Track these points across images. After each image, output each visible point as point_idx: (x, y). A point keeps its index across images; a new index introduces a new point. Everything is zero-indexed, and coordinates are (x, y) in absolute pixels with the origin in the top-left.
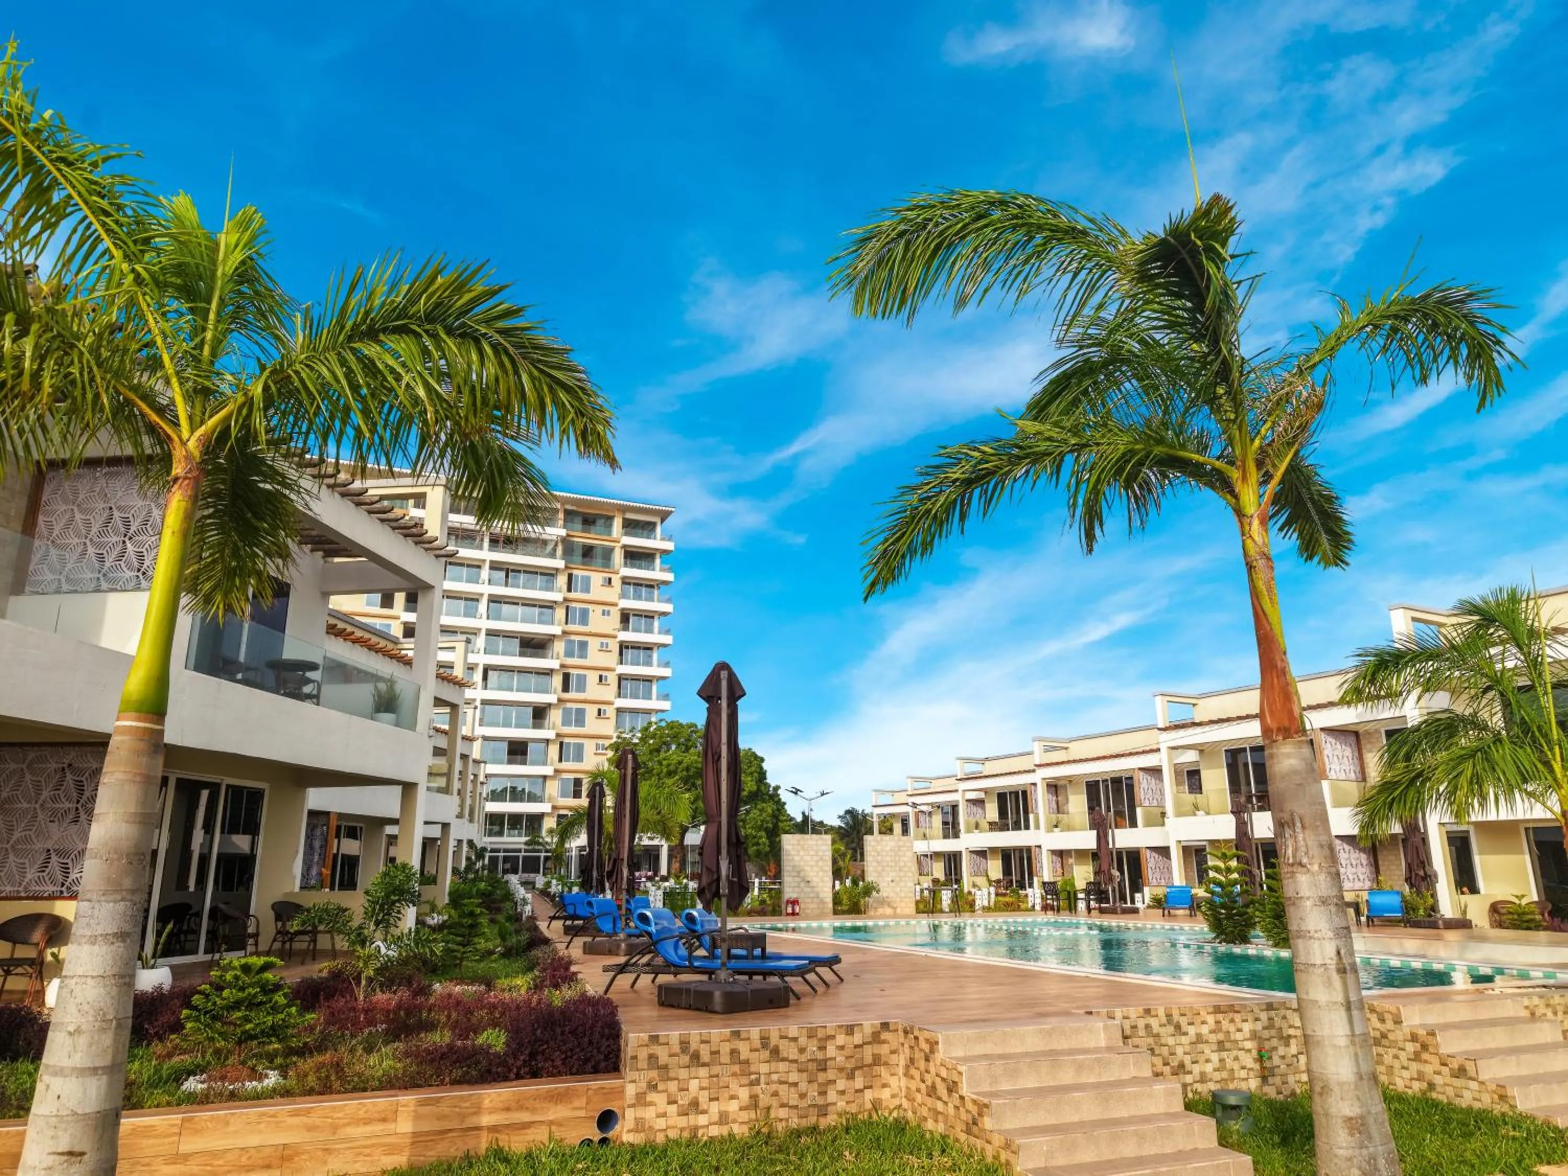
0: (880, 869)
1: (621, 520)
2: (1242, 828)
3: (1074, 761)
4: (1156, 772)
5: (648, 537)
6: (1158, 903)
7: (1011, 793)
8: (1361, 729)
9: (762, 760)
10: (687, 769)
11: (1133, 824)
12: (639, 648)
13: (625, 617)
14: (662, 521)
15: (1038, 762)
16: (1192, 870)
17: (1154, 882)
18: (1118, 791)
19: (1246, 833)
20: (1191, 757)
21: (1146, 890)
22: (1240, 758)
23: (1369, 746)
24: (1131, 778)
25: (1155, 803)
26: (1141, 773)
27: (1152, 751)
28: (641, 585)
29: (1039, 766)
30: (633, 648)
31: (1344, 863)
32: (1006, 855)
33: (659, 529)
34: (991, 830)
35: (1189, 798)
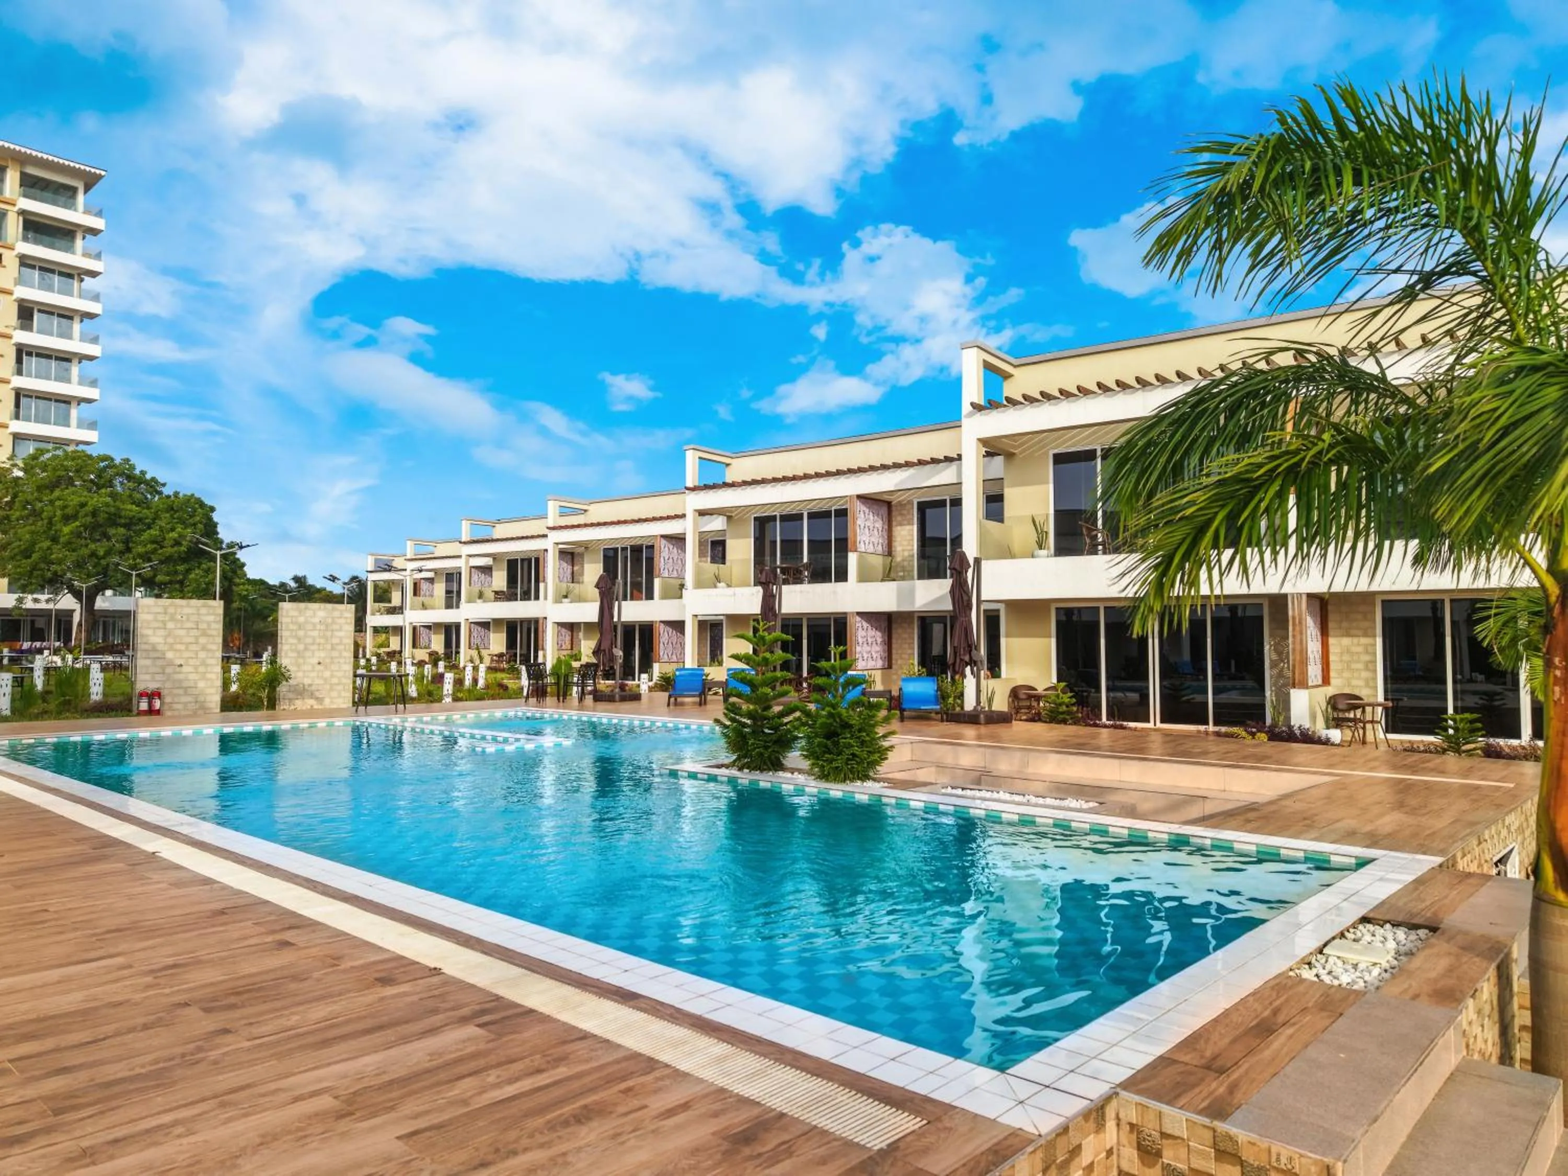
0: (301, 647)
1: (18, 174)
2: (769, 603)
3: (592, 525)
4: (678, 540)
5: (65, 206)
6: (667, 684)
7: (522, 560)
8: (895, 499)
9: (212, 509)
10: (94, 513)
11: (650, 596)
12: (49, 357)
13: (26, 312)
14: (87, 189)
15: (551, 525)
16: (705, 646)
17: (666, 658)
18: (637, 561)
19: (773, 608)
20: (717, 524)
21: (656, 666)
22: (769, 526)
23: (899, 518)
24: (652, 547)
25: (675, 574)
26: (663, 542)
27: (677, 517)
28: (52, 271)
29: (554, 528)
30: (38, 355)
31: (860, 640)
32: (512, 627)
33: (81, 198)
34: (496, 599)
35: (711, 568)
